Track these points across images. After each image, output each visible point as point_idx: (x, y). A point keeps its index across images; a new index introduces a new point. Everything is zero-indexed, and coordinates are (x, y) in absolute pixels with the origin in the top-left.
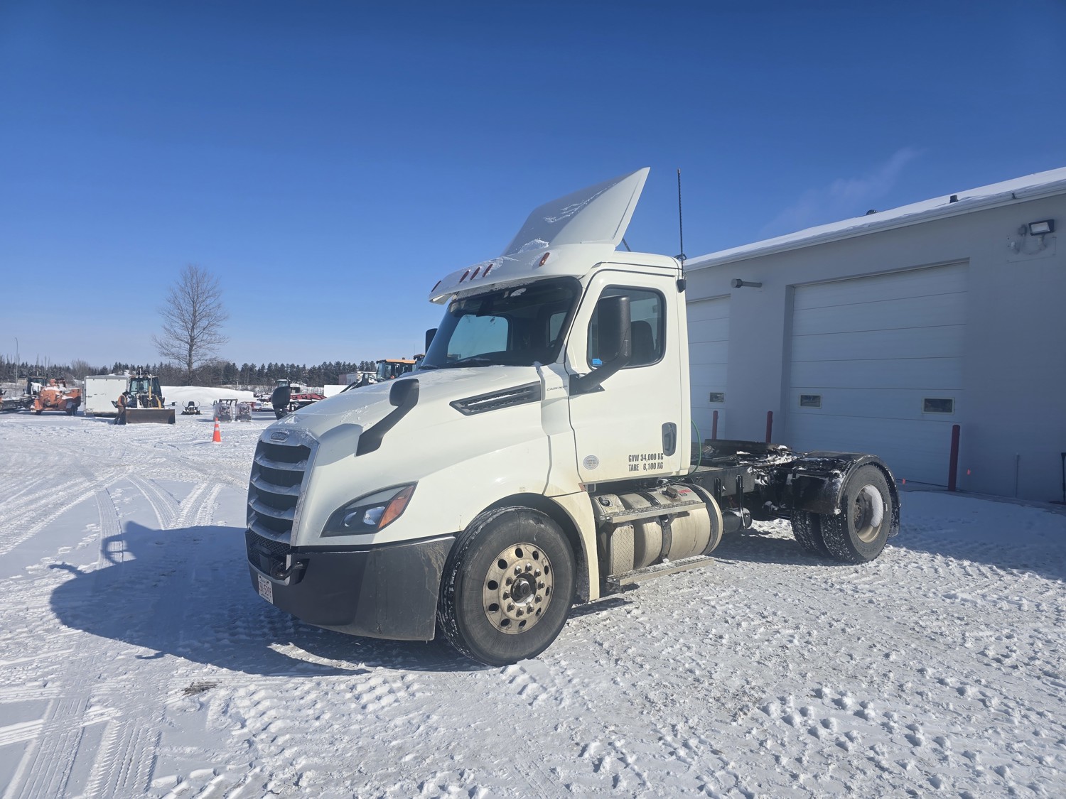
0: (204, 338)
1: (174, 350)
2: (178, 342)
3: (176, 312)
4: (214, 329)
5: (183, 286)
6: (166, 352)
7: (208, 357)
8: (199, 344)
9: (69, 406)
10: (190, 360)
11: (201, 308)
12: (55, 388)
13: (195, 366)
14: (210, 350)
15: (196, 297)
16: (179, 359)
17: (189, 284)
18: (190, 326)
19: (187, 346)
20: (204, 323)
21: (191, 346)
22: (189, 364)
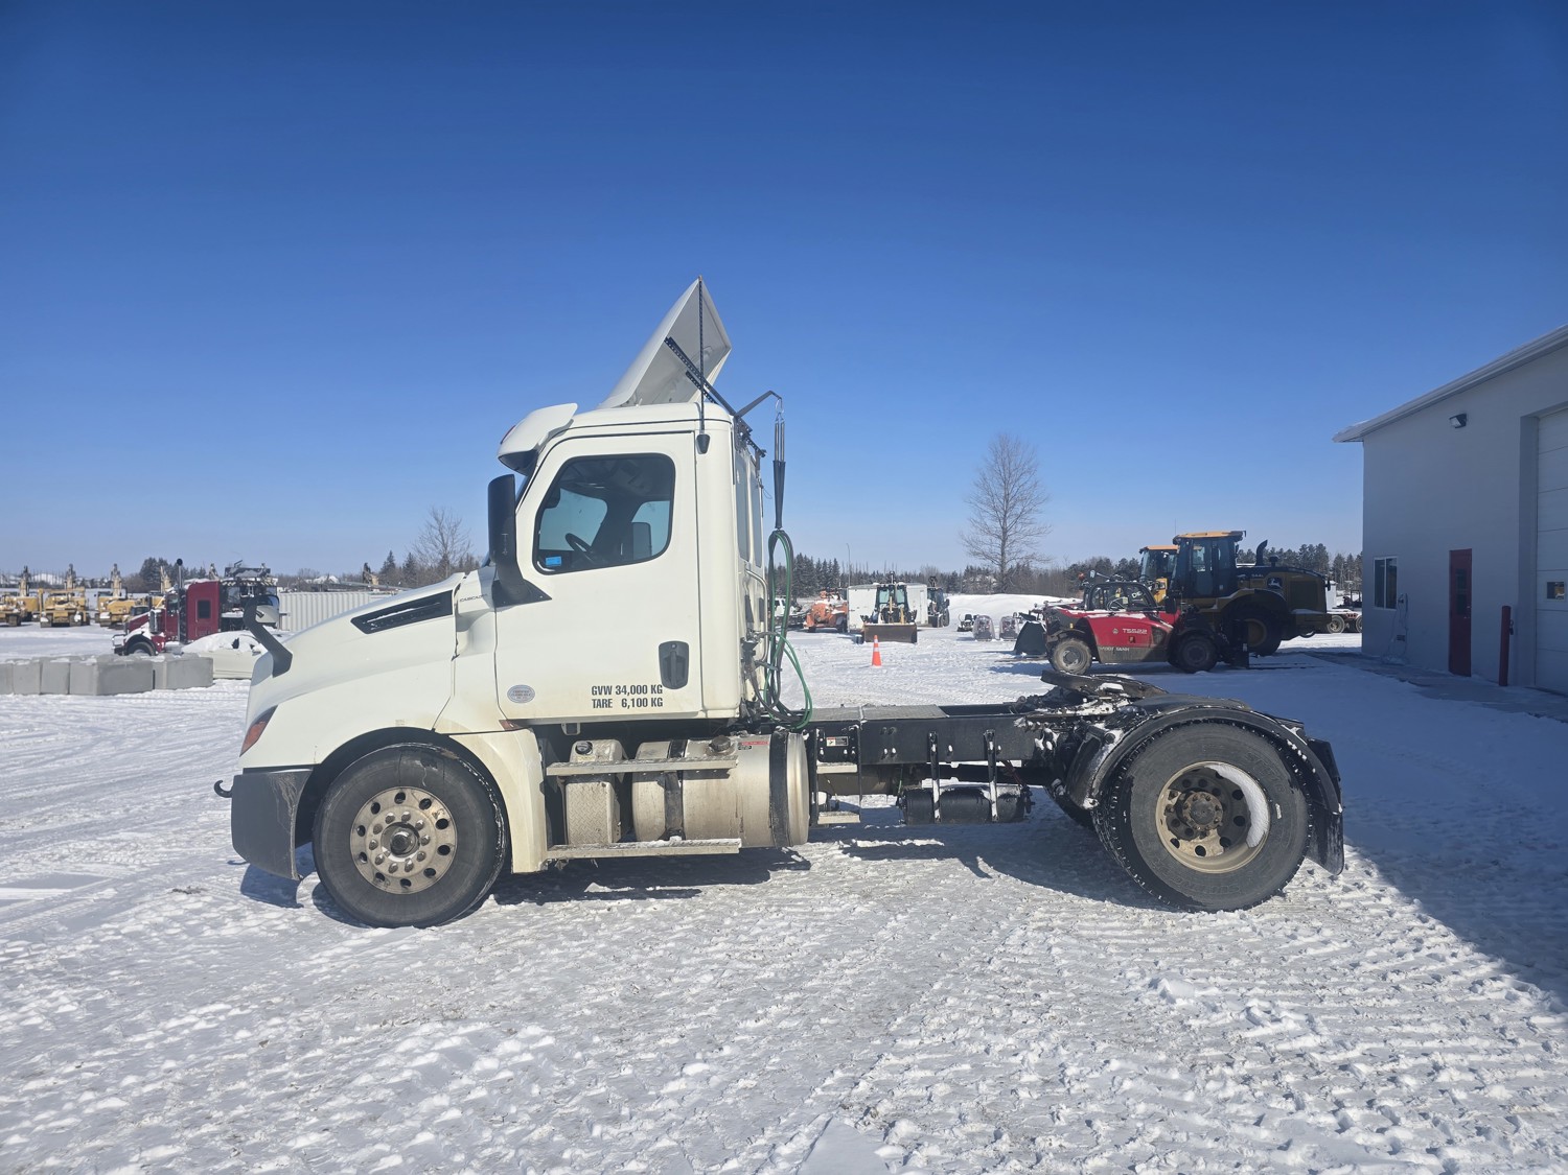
0: (1018, 530)
1: (986, 548)
2: (989, 537)
3: (984, 498)
4: (1030, 516)
5: (993, 463)
6: (973, 550)
7: (1023, 555)
8: (1013, 537)
9: (839, 622)
10: (1003, 559)
11: (1015, 489)
12: (825, 602)
13: (1008, 567)
14: (1027, 544)
15: (1008, 476)
16: (989, 558)
17: (999, 460)
18: (1002, 515)
19: (1000, 542)
20: (1018, 509)
21: (1004, 541)
22: (1002, 565)
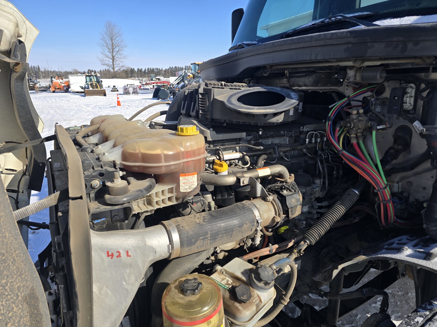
0: (118, 56)
1: (106, 62)
2: (108, 58)
3: (105, 44)
4: (121, 52)
5: (106, 32)
6: (103, 63)
8: (116, 59)
9: (65, 89)
10: (113, 67)
11: (115, 42)
12: (58, 81)
13: (116, 69)
14: (121, 62)
15: (112, 37)
16: (109, 66)
17: (108, 31)
18: (111, 51)
19: (112, 60)
20: (117, 49)
22: (113, 69)
